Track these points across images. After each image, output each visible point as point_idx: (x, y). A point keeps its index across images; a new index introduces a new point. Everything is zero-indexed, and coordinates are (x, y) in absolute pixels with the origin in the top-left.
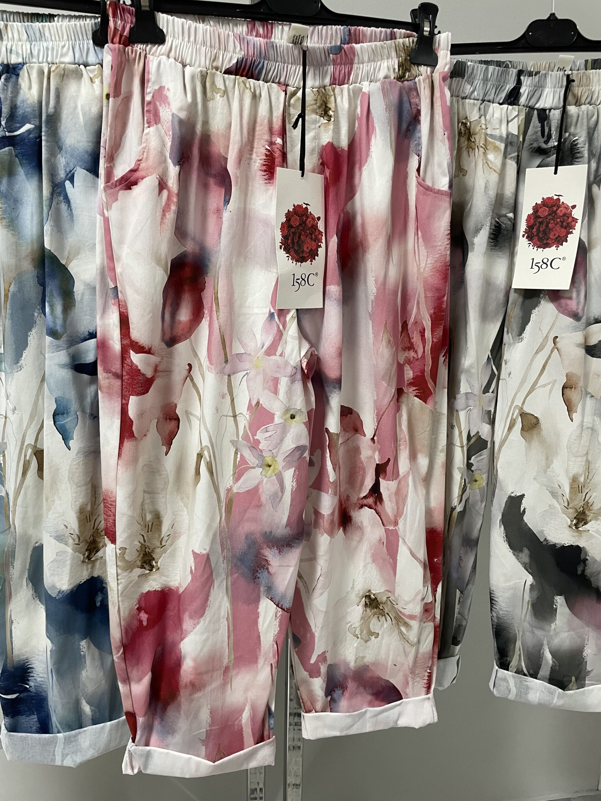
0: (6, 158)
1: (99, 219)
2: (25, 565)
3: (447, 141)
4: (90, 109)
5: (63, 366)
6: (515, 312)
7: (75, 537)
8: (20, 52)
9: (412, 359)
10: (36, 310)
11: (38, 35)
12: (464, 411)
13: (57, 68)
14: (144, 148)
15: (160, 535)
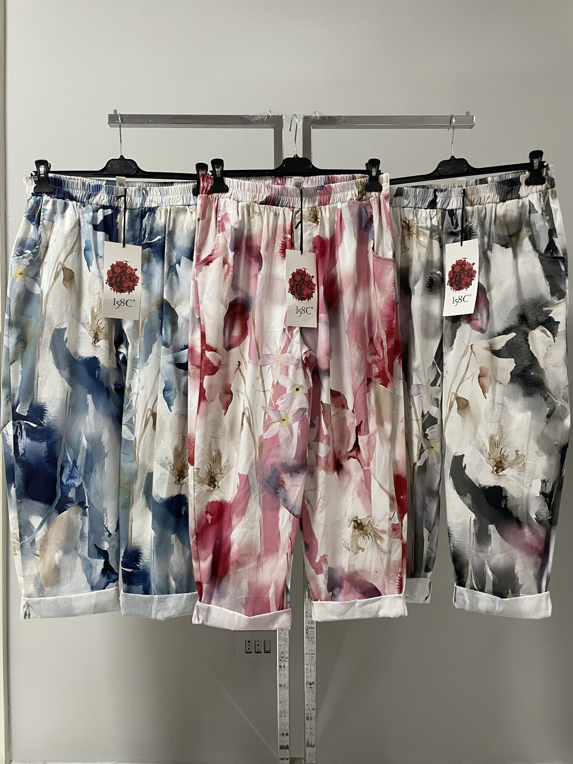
0: (147, 253)
1: (192, 282)
2: (142, 483)
3: (389, 231)
4: (190, 227)
5: (170, 363)
6: (447, 332)
7: (172, 465)
8: (157, 201)
9: (377, 360)
10: (158, 333)
11: (165, 192)
12: (417, 396)
13: (174, 208)
14: (216, 244)
15: (220, 466)
